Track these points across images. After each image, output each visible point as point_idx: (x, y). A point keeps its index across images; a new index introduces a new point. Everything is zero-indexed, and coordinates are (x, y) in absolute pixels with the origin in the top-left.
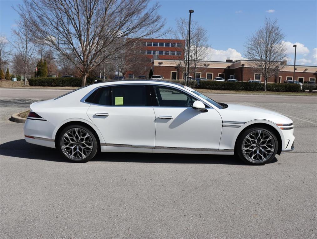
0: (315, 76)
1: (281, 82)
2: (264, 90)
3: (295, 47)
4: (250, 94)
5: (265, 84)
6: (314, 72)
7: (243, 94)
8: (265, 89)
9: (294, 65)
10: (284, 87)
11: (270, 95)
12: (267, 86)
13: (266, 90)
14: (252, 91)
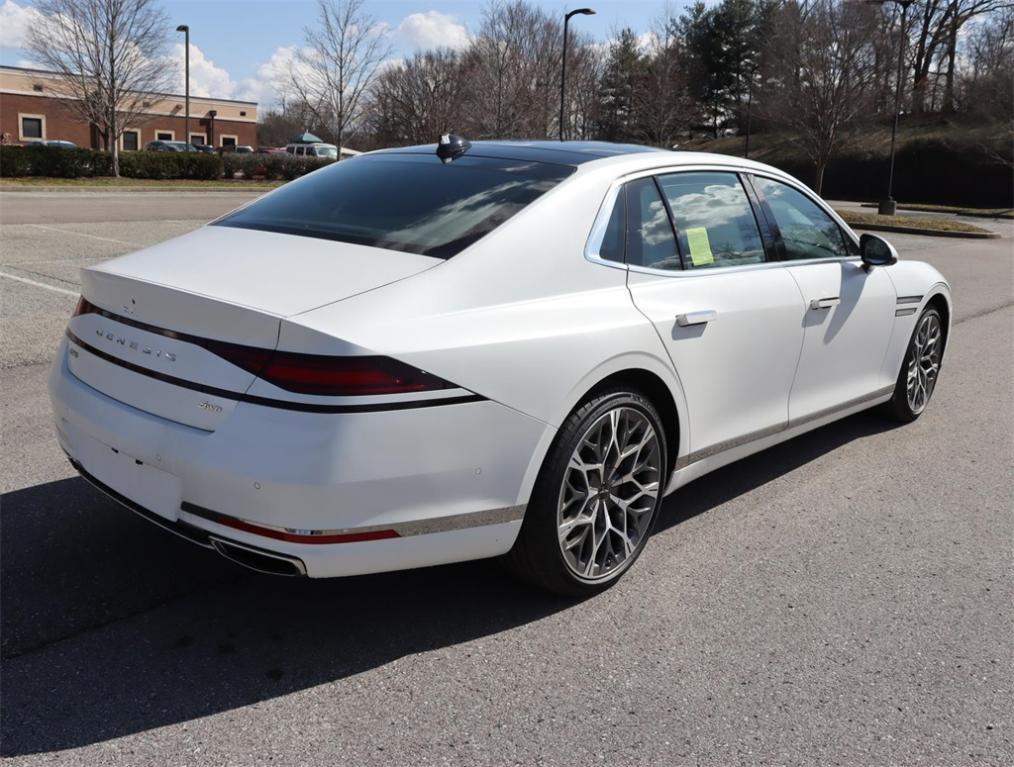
0: (204, 128)
1: (139, 147)
2: (113, 175)
3: (184, 33)
4: (78, 191)
5: (116, 155)
6: (202, 116)
7: (51, 190)
8: (117, 172)
9: (184, 94)
10: (175, 165)
11: (144, 190)
12: (120, 160)
13: (118, 176)
14: (70, 177)
